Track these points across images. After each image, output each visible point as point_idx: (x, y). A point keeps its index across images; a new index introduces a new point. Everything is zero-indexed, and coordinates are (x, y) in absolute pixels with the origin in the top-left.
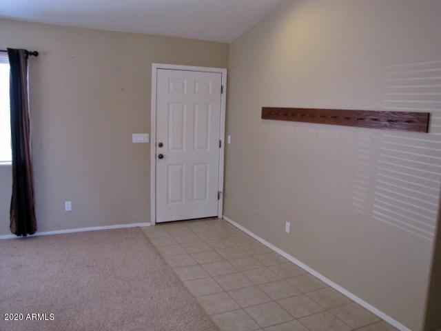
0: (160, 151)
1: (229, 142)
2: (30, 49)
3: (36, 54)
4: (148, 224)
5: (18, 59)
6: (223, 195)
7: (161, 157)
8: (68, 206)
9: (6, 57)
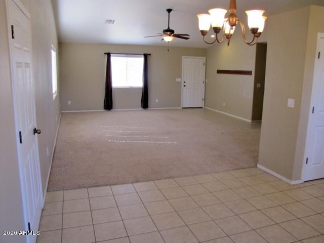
0: (185, 84)
1: (207, 81)
2: (149, 53)
3: (150, 55)
4: (179, 108)
5: (146, 56)
6: (205, 100)
7: (185, 86)
8: (157, 101)
9: (143, 56)
